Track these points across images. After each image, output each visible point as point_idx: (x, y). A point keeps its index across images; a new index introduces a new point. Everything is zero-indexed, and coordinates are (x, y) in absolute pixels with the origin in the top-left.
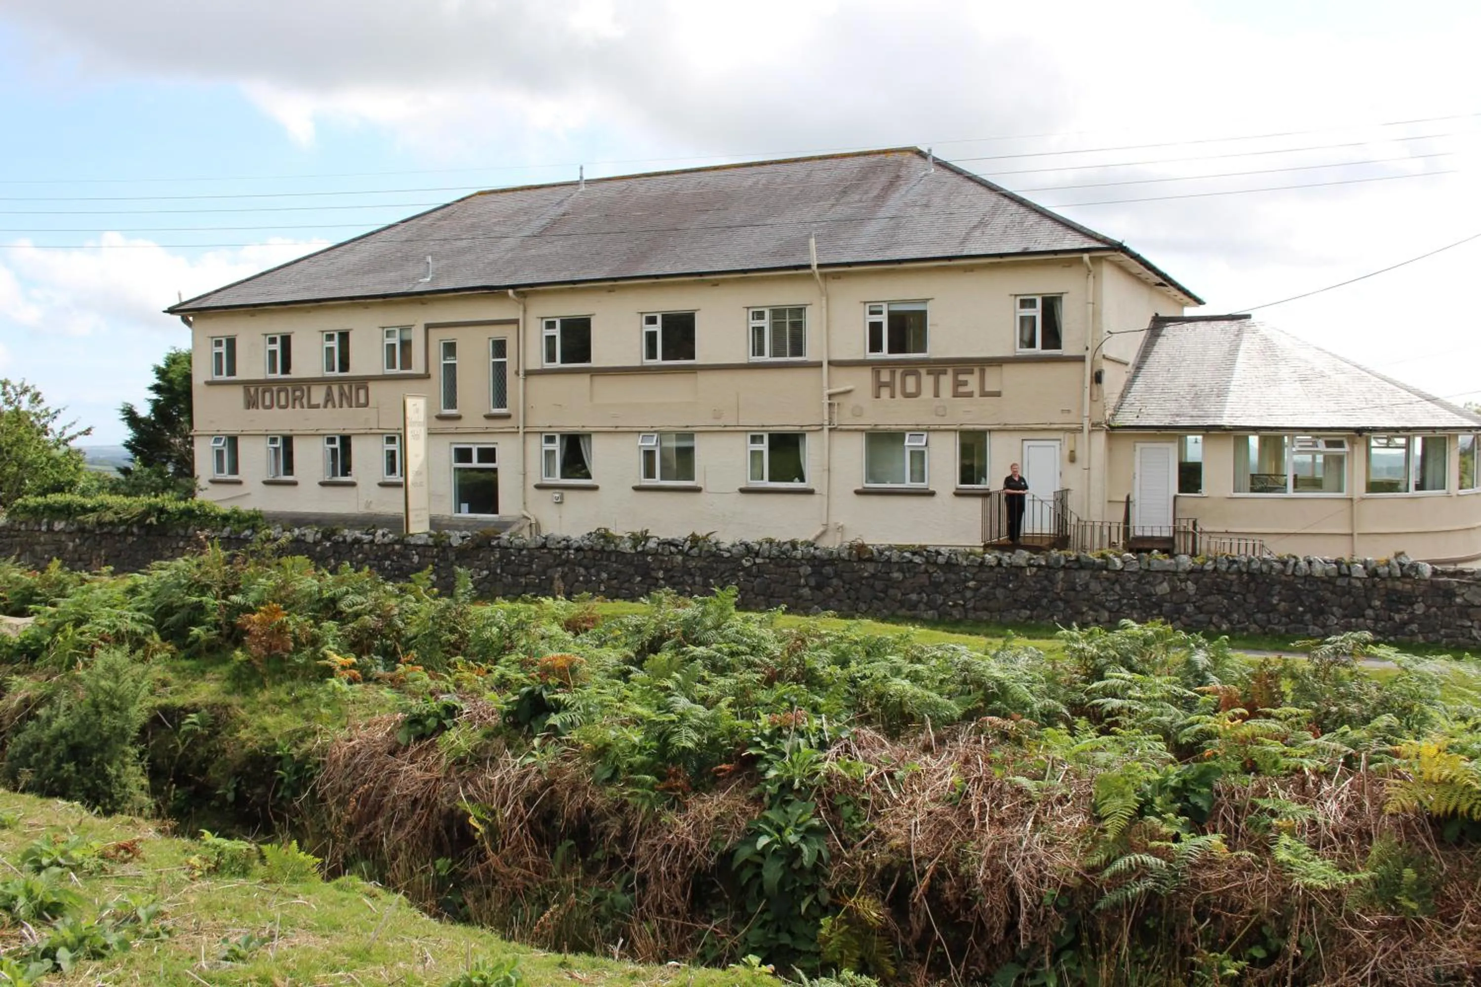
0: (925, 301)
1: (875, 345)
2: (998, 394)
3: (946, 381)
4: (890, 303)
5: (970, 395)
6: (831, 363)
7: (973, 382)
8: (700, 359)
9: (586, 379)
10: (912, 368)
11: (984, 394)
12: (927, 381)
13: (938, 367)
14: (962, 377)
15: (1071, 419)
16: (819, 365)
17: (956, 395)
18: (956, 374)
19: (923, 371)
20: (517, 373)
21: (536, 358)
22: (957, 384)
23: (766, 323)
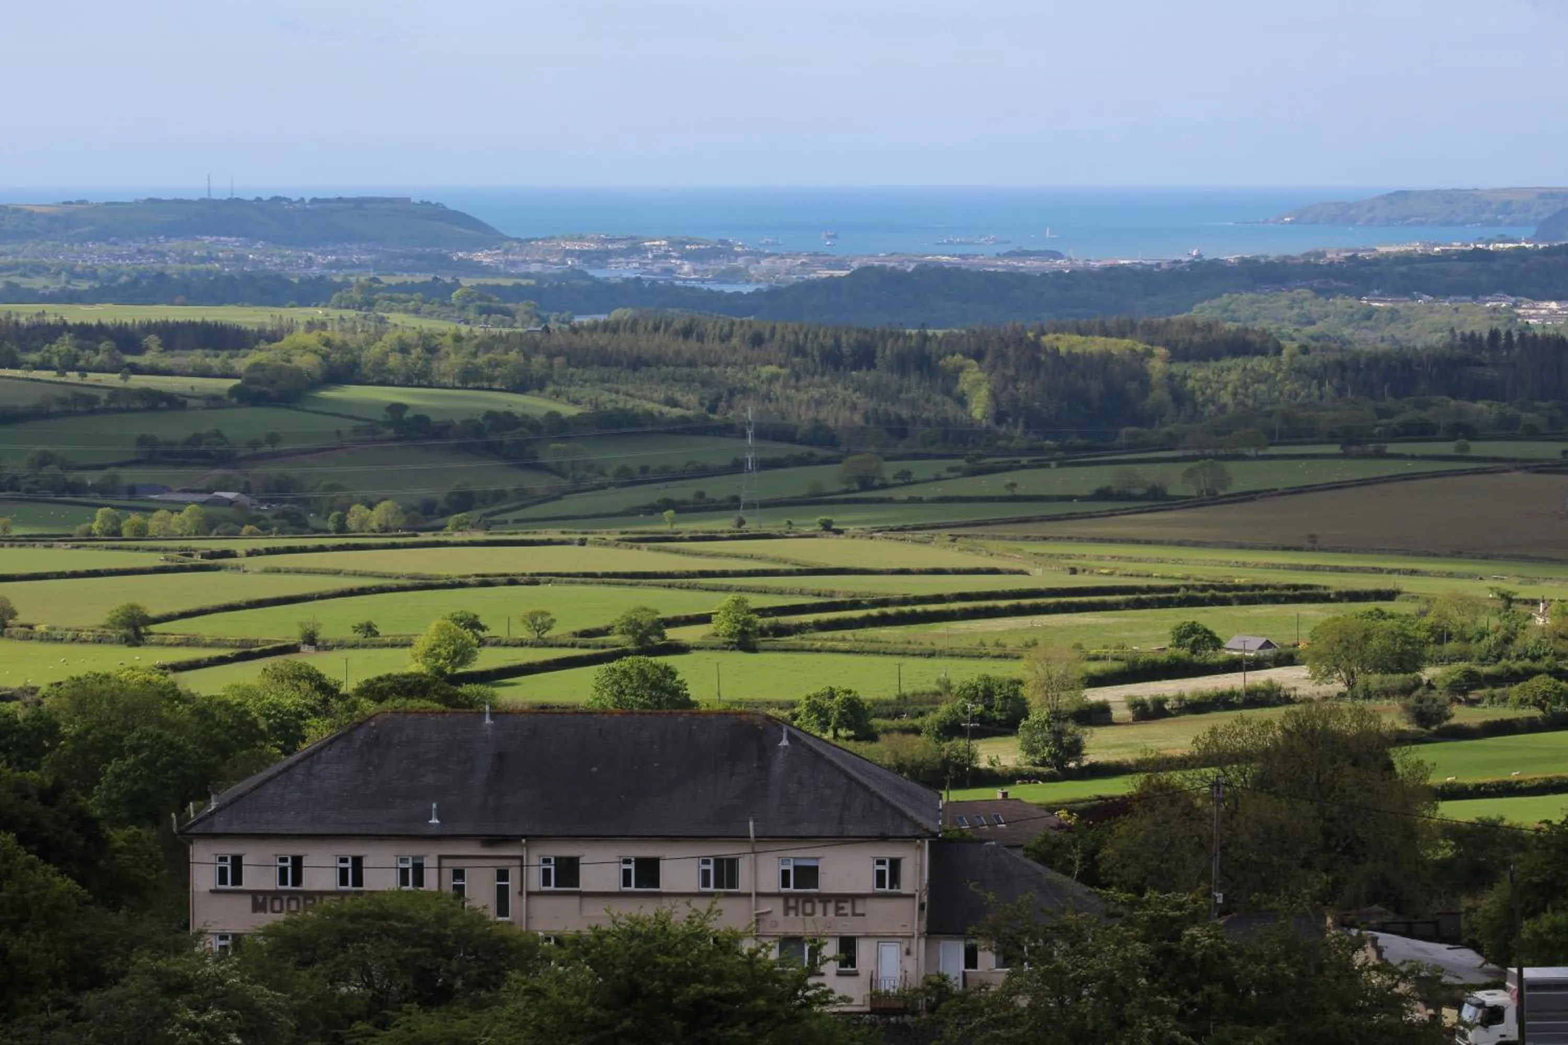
0: (817, 859)
1: (785, 884)
2: (863, 915)
3: (831, 907)
4: (795, 859)
5: (846, 915)
6: (758, 895)
7: (848, 907)
8: (663, 888)
9: (575, 901)
10: (808, 898)
11: (854, 914)
12: (819, 907)
13: (825, 898)
14: (841, 905)
15: (907, 931)
16: (749, 895)
17: (837, 914)
18: (837, 902)
19: (816, 900)
20: (521, 893)
21: (535, 882)
22: (838, 909)
23: (711, 867)
